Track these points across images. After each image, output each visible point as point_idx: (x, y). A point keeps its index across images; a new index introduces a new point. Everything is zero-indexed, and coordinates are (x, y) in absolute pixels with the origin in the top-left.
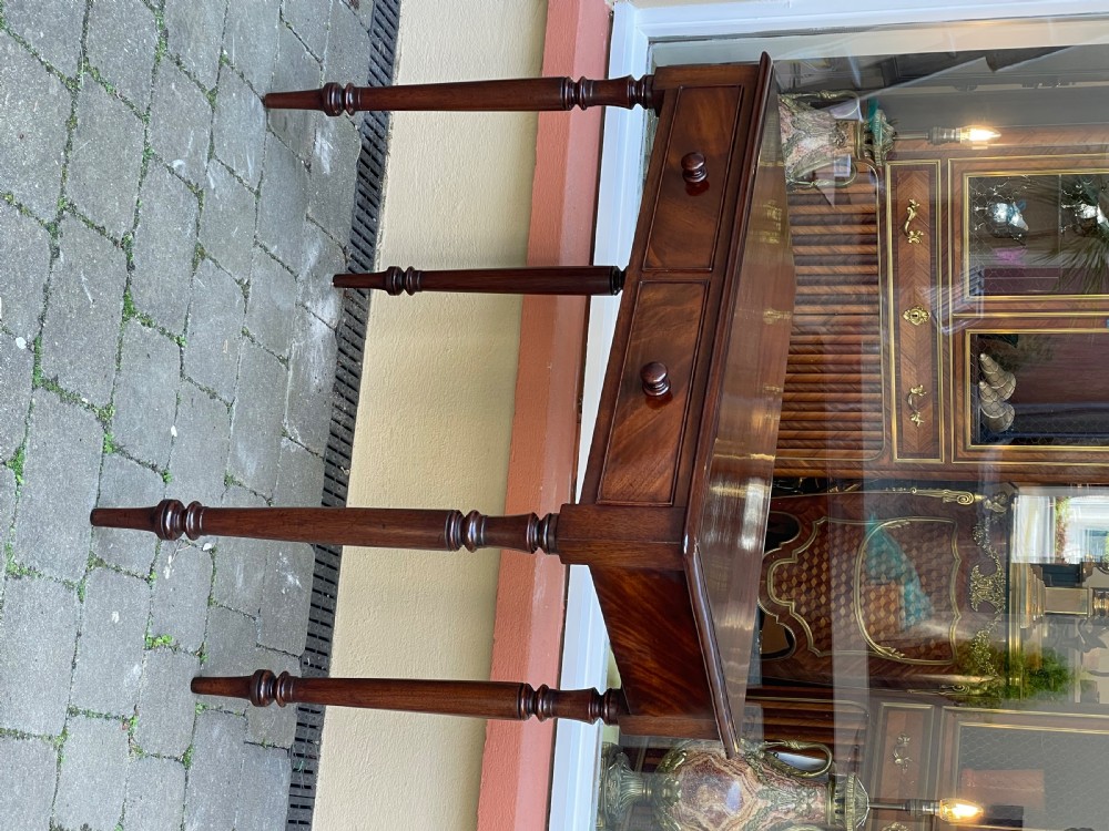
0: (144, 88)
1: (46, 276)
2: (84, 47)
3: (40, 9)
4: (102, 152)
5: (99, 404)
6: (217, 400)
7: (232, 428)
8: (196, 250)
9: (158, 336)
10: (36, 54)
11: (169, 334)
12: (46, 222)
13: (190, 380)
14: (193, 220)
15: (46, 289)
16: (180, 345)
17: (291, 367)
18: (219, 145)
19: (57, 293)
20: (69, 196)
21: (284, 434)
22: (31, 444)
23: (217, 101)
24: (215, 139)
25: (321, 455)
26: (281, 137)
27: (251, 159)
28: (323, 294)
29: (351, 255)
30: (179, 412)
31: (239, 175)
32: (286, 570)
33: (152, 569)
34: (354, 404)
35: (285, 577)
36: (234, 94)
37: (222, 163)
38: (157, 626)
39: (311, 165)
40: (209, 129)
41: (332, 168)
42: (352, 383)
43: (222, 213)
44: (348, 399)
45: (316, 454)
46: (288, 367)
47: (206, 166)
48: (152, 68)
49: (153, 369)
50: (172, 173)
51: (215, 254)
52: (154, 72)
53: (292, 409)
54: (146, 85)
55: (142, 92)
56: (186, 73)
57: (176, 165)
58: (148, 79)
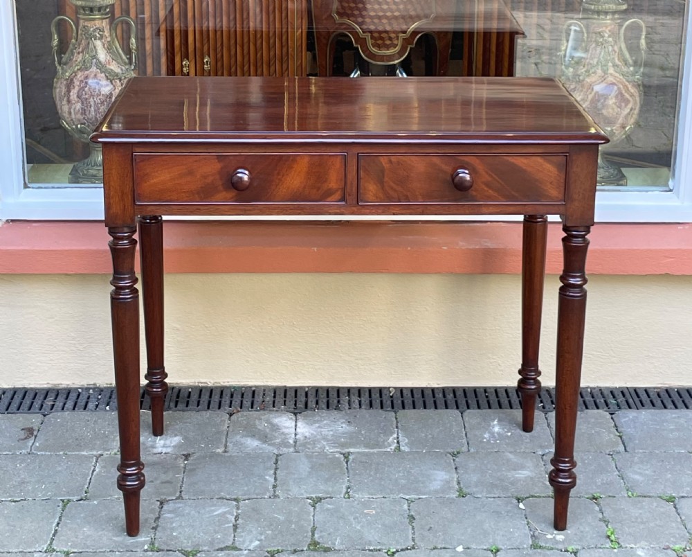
6: (412, 513)
7: (424, 497)
8: (314, 550)
13: (413, 540)
16: (394, 553)
17: (347, 450)
18: (224, 543)
21: (398, 448)
23: (190, 550)
24: (220, 546)
25: (394, 414)
26: (179, 485)
27: (214, 511)
28: (275, 428)
29: (230, 407)
30: (443, 546)
31: (233, 520)
32: (492, 434)
33: (565, 551)
34: (338, 390)
35: (499, 434)
36: (174, 534)
37: (234, 536)
38: (603, 540)
39: (184, 455)
40: (216, 553)
41: (176, 435)
42: (325, 394)
43: (272, 530)
44: (338, 396)
45: (396, 419)
46: (349, 453)
47: (246, 552)
51: (307, 532)
53: (378, 445)
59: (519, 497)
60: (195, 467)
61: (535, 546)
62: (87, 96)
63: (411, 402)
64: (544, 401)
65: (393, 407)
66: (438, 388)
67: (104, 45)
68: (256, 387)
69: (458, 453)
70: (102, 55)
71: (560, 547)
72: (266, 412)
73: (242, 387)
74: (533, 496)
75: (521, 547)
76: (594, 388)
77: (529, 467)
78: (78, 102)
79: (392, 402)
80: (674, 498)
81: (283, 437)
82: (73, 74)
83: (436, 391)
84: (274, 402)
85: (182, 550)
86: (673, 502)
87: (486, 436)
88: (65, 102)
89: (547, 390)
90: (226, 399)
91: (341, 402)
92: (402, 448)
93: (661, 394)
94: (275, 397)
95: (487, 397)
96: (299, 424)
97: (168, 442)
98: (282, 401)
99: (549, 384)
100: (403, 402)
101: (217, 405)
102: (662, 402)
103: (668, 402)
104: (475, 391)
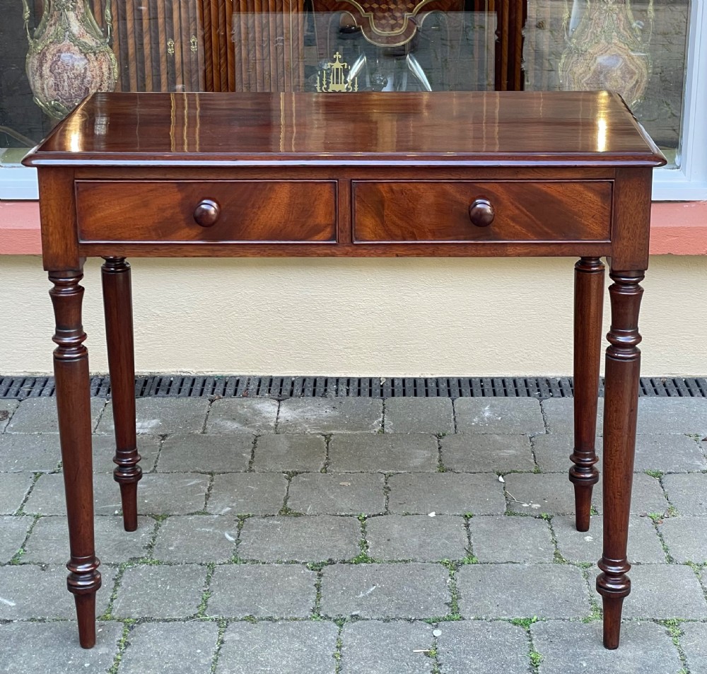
0: (188, 570)
1: (376, 622)
2: (187, 619)
3: (179, 655)
4: (260, 594)
5: (447, 572)
6: (389, 485)
7: (402, 472)
8: (285, 515)
9: (369, 535)
10: (216, 653)
11: (363, 527)
12: (338, 628)
13: (386, 507)
14: (265, 520)
15: (387, 620)
16: (365, 518)
17: (329, 432)
18: (195, 509)
19: (385, 612)
20: (308, 614)
21: (382, 431)
22: (504, 615)
23: (160, 514)
24: (191, 511)
25: (382, 401)
26: (154, 461)
27: (188, 482)
28: (257, 413)
29: (212, 394)
30: (416, 512)
31: (206, 490)
32: (482, 419)
33: (539, 518)
34: (326, 380)
35: (488, 418)
36: (146, 501)
37: (206, 504)
39: (161, 435)
40: (186, 517)
41: (154, 418)
42: (312, 384)
43: (244, 499)
44: (326, 385)
45: (384, 405)
46: (331, 435)
47: (216, 516)
48: (168, 566)
49: (396, 536)
50: (238, 541)
51: (280, 500)
52: (170, 565)
53: (361, 428)
54: (185, 568)
55: (192, 571)
56: (154, 540)
57: (231, 539)
58: (180, 568)
59: (500, 472)
60: (171, 445)
61: (509, 513)
62: (60, 71)
63: (401, 390)
64: (542, 390)
65: (382, 395)
66: (431, 378)
67: (77, 17)
68: (241, 376)
69: (444, 435)
70: (76, 27)
71: (535, 513)
72: (248, 399)
73: (226, 377)
74: (514, 472)
75: (494, 514)
77: (515, 447)
78: (51, 76)
79: (382, 391)
80: (662, 473)
81: (264, 420)
82: (46, 48)
83: (429, 381)
84: (258, 390)
85: (153, 514)
86: (659, 477)
87: (476, 420)
88: (37, 78)
89: (547, 380)
90: (209, 387)
91: (329, 390)
92: (386, 430)
93: (667, 384)
94: (259, 386)
95: (482, 386)
96: (281, 409)
97: (146, 424)
98: (267, 389)
99: (550, 374)
100: (393, 391)
101: (198, 393)
102: (667, 390)
103: (673, 390)
104: (470, 381)
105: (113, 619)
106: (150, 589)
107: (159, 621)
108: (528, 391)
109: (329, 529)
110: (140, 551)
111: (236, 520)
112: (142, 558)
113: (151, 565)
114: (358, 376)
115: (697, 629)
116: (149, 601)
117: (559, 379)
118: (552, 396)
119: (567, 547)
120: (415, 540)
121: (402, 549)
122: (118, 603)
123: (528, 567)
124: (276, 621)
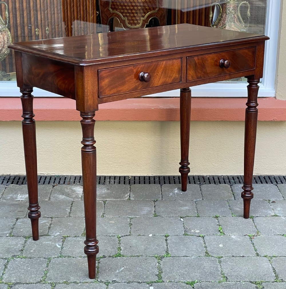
0: (39, 261)
1: (124, 283)
2: (37, 283)
4: (71, 271)
5: (156, 261)
6: (131, 223)
7: (138, 217)
8: (85, 236)
9: (122, 244)
11: (119, 241)
12: (106, 286)
13: (130, 232)
14: (75, 238)
15: (128, 283)
16: (120, 237)
18: (43, 233)
19: (128, 279)
21: (129, 199)
22: (182, 280)
23: (27, 236)
24: (41, 235)
25: (129, 186)
26: (26, 212)
27: (41, 222)
28: (74, 191)
29: (54, 183)
30: (143, 234)
31: (49, 225)
32: (174, 193)
33: (199, 236)
34: (105, 177)
35: (177, 193)
36: (21, 230)
37: (49, 231)
38: (217, 232)
42: (99, 179)
43: (66, 229)
44: (105, 179)
45: (130, 188)
46: (106, 201)
48: (30, 259)
49: (134, 245)
50: (62, 248)
51: (82, 229)
52: (31, 258)
53: (120, 198)
54: (37, 260)
55: (41, 261)
56: (24, 247)
57: (59, 247)
58: (35, 260)
59: (182, 216)
61: (185, 235)
63: (138, 181)
64: (201, 181)
65: (129, 183)
66: (152, 176)
68: (67, 176)
69: (157, 200)
71: (197, 235)
72: (70, 185)
73: (61, 176)
74: (188, 216)
75: (179, 235)
76: (225, 176)
77: (188, 206)
79: (130, 182)
80: (254, 217)
81: (77, 194)
83: (150, 177)
84: (74, 182)
85: (24, 236)
86: (252, 218)
87: (171, 194)
89: (203, 177)
90: (53, 180)
91: (106, 181)
92: (131, 199)
93: (256, 178)
94: (75, 180)
95: (174, 180)
97: (23, 196)
98: (78, 181)
99: (204, 174)
100: (135, 182)
101: (48, 183)
102: (256, 181)
103: (259, 181)
104: (169, 177)
105: (3, 283)
106: (21, 269)
107: (24, 284)
108: (194, 181)
109: (104, 242)
110: (17, 252)
111: (62, 238)
112: (18, 255)
113: (22, 258)
114: (119, 175)
115: (270, 286)
116: (20, 275)
117: (208, 176)
118: (205, 184)
119: (211, 249)
120: (142, 246)
121: (136, 250)
122: (6, 276)
123: (194, 258)
124: (78, 283)
